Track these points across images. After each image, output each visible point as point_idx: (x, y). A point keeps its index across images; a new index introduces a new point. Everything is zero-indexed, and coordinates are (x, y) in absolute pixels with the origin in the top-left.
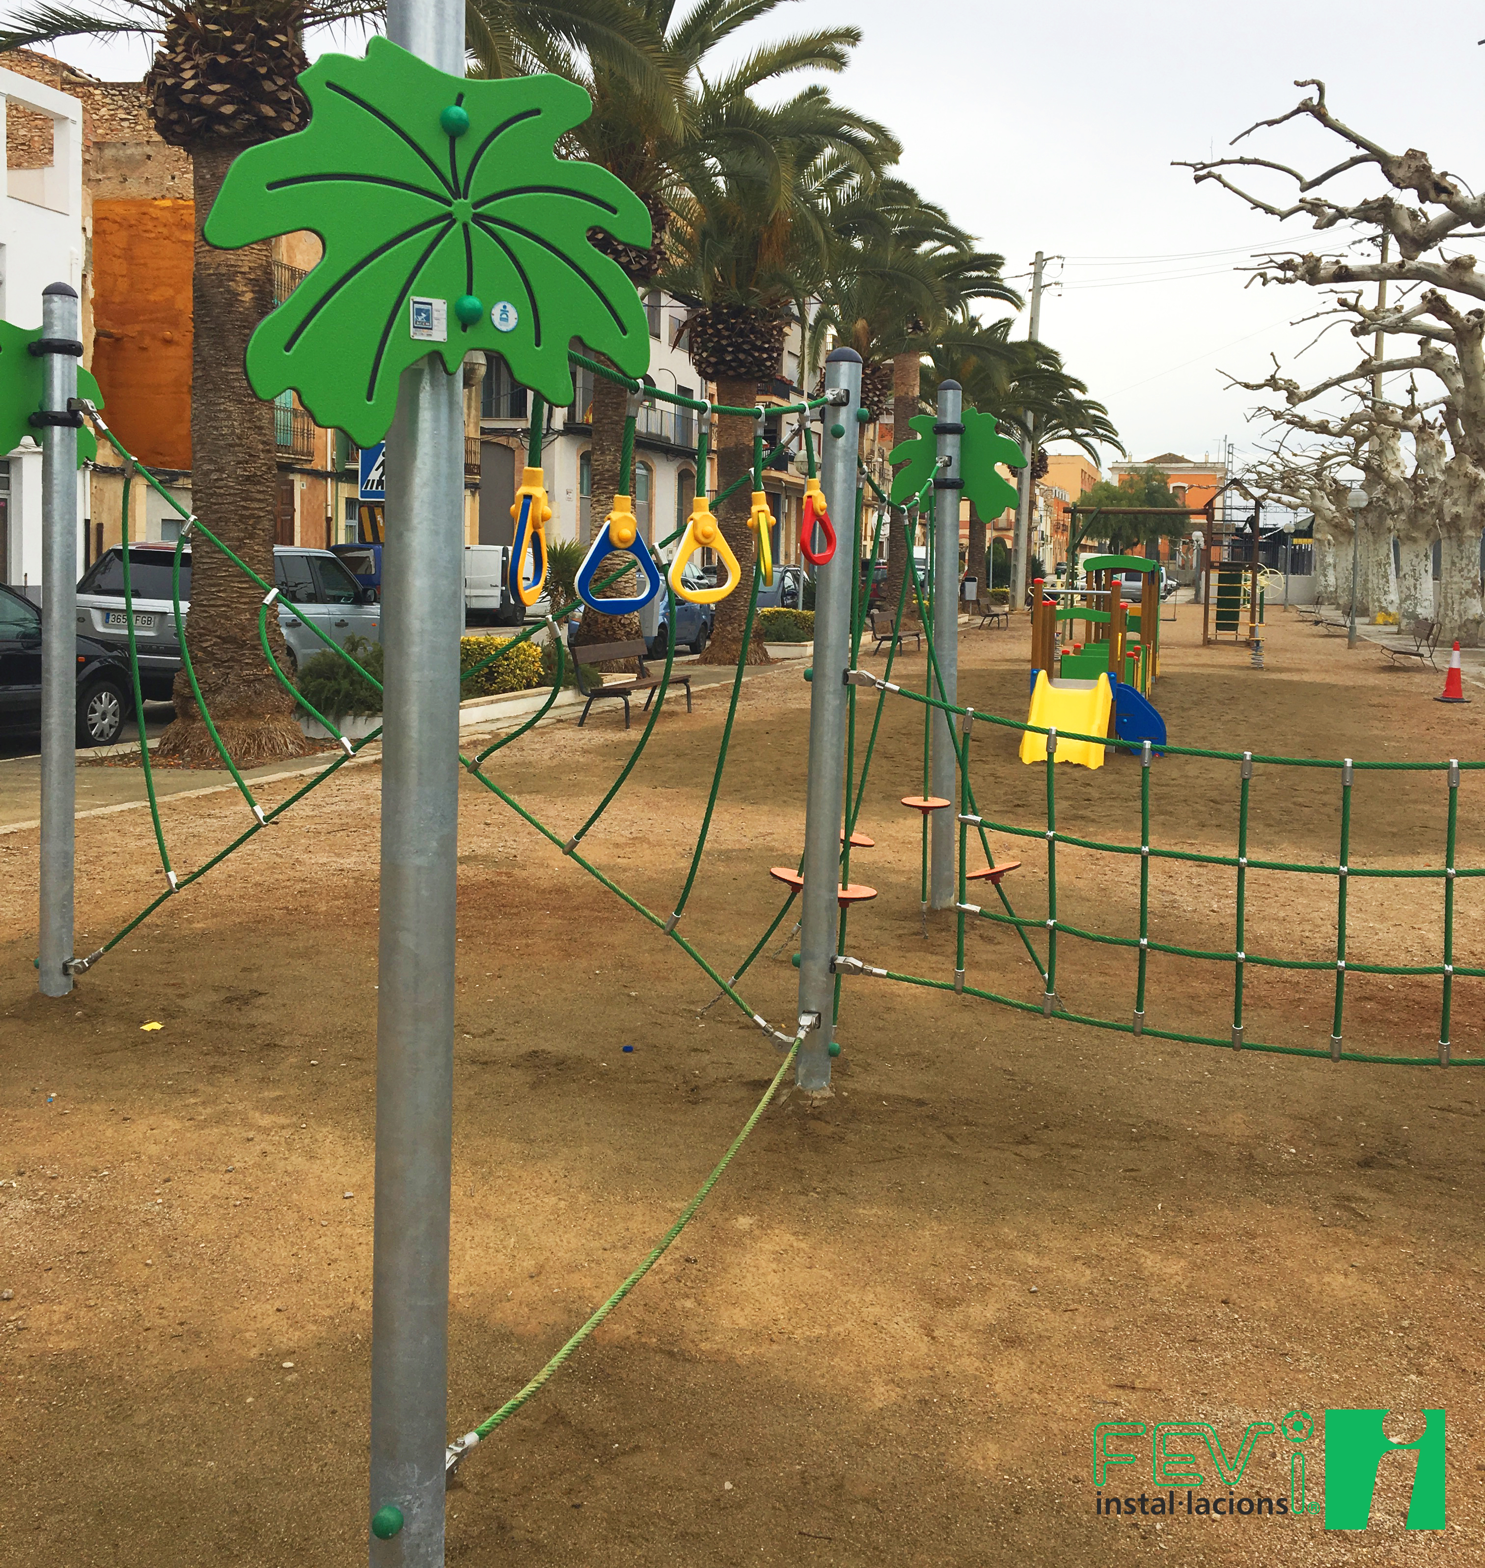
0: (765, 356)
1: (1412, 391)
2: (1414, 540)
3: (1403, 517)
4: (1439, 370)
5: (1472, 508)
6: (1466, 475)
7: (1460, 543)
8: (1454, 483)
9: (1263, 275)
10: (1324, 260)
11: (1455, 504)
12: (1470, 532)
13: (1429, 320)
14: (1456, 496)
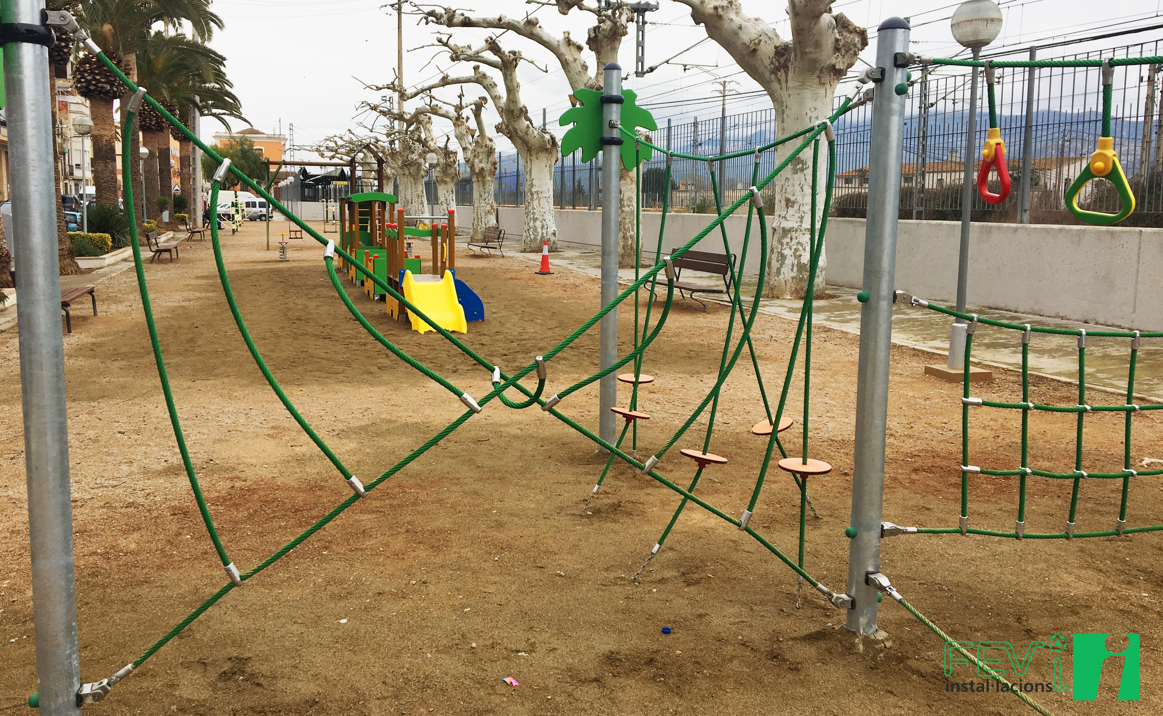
0: (63, 44)
1: (460, 97)
2: (446, 183)
3: (438, 169)
4: (485, 85)
5: (489, 164)
6: (486, 146)
7: (484, 184)
8: (479, 150)
9: (426, 18)
10: (457, 12)
11: (481, 162)
12: (489, 178)
13: (489, 55)
14: (481, 157)
